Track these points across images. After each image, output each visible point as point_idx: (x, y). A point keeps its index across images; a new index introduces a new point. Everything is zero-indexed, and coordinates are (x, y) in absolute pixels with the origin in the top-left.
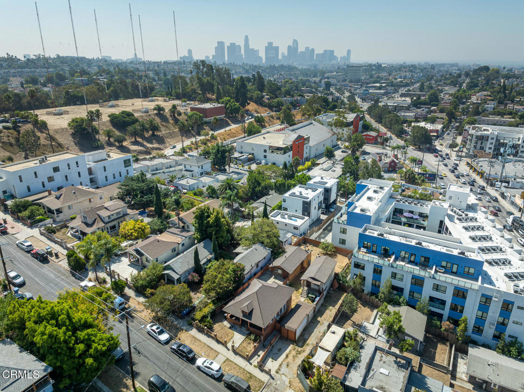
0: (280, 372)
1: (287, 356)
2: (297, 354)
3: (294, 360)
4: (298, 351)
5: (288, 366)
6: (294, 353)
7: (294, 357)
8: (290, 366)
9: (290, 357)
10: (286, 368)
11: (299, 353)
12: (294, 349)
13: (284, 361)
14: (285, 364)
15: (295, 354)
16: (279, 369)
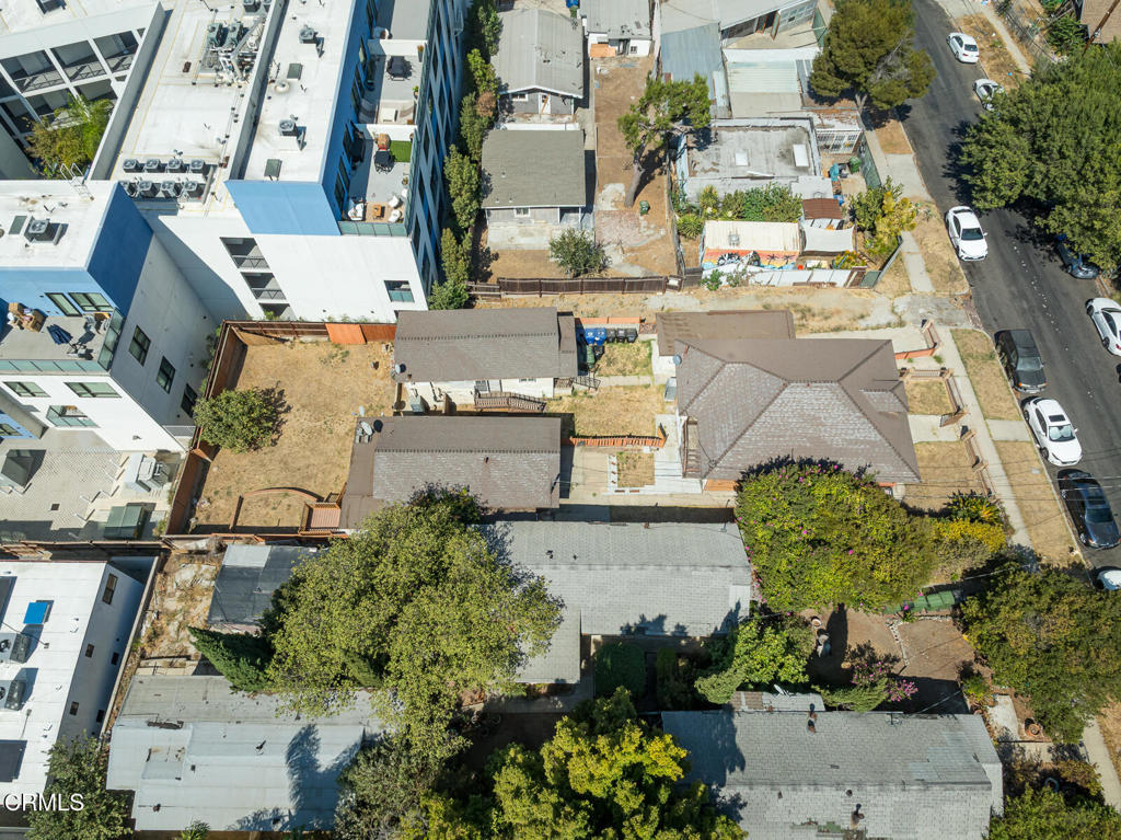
0: (894, 319)
1: (837, 329)
2: (814, 315)
3: (838, 312)
4: (803, 317)
5: (862, 317)
6: (814, 323)
7: (826, 318)
8: (859, 311)
9: (833, 322)
10: (872, 316)
11: (806, 312)
12: (803, 325)
13: (857, 329)
14: (862, 323)
15: (817, 318)
16: (889, 325)
